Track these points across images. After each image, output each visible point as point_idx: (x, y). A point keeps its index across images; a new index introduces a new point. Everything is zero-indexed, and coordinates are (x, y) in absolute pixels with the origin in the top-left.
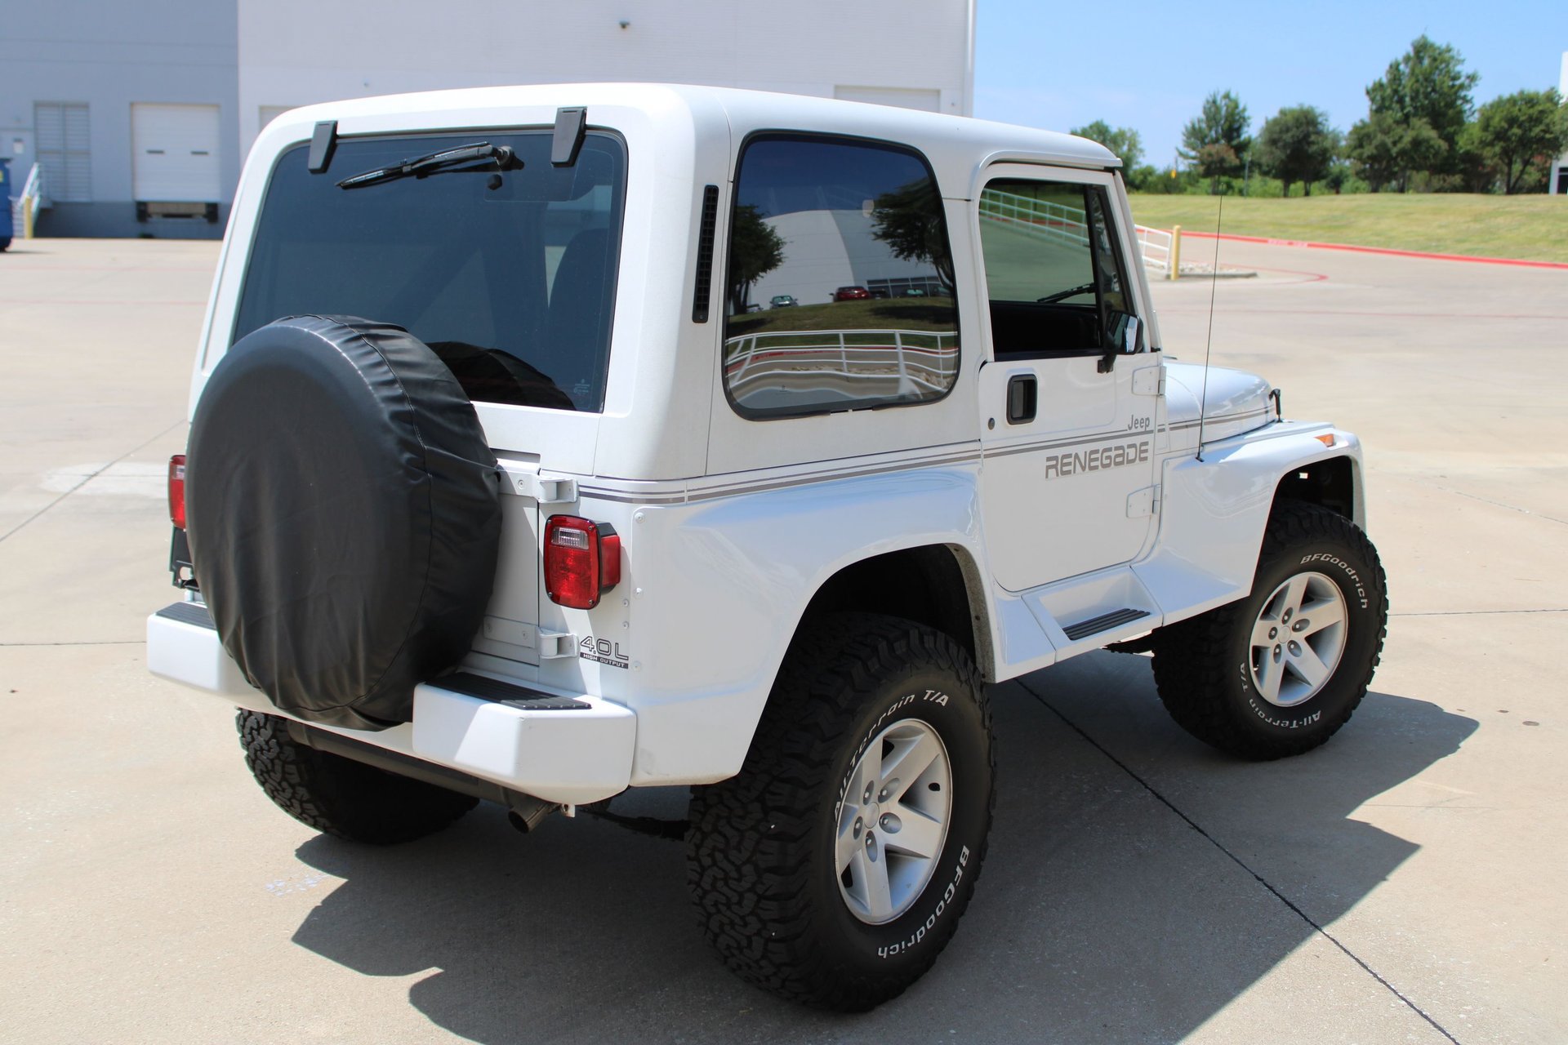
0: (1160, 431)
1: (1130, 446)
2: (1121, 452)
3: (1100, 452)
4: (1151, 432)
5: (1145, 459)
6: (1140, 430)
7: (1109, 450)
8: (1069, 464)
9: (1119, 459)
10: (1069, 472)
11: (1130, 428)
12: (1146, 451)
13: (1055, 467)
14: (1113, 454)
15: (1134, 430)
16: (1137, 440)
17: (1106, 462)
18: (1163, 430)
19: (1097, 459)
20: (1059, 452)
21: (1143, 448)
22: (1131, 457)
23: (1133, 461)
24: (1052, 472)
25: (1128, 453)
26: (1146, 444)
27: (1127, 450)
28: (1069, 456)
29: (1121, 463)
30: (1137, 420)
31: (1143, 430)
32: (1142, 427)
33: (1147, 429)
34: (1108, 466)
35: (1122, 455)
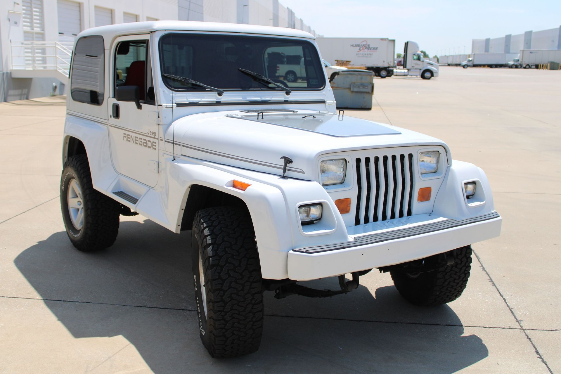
0: (161, 140)
2: (145, 142)
3: (139, 138)
4: (157, 139)
5: (155, 149)
6: (152, 136)
7: (141, 139)
8: (129, 138)
9: (145, 144)
10: (129, 141)
11: (148, 134)
12: (155, 146)
13: (126, 137)
14: (143, 141)
15: (149, 135)
16: (152, 140)
17: (141, 143)
18: (162, 140)
19: (137, 140)
20: (127, 133)
21: (154, 144)
22: (150, 145)
23: (150, 147)
24: (125, 138)
25: (148, 143)
26: (155, 143)
27: (148, 142)
28: (129, 135)
29: (146, 146)
30: (151, 131)
31: (153, 136)
32: (153, 135)
33: (155, 137)
34: (141, 145)
35: (146, 143)
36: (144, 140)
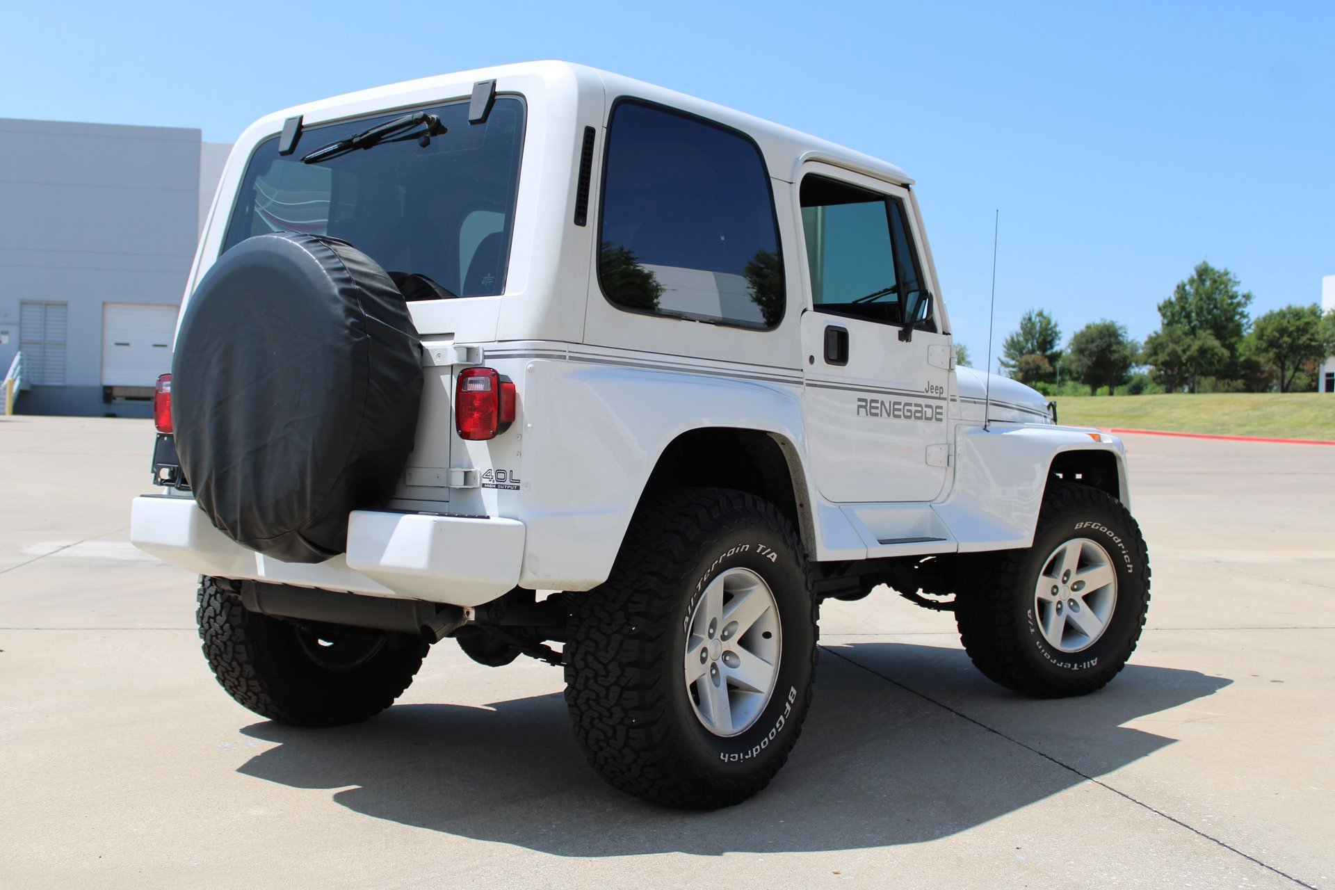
0: (952, 400)
1: (927, 406)
2: (920, 409)
3: (901, 404)
4: (945, 399)
6: (934, 395)
7: (910, 405)
8: (877, 408)
9: (918, 415)
10: (876, 415)
11: (927, 392)
12: (941, 414)
13: (865, 407)
14: (913, 408)
15: (929, 394)
16: (934, 403)
17: (909, 414)
18: (954, 400)
19: (900, 410)
20: (867, 396)
21: (938, 410)
22: (929, 415)
23: (930, 419)
24: (862, 411)
25: (925, 412)
26: (941, 408)
27: (925, 409)
28: (876, 401)
29: (920, 418)
30: (932, 386)
31: (938, 395)
32: (937, 393)
33: (942, 396)
34: (909, 417)
35: (921, 412)
36: (916, 405)
